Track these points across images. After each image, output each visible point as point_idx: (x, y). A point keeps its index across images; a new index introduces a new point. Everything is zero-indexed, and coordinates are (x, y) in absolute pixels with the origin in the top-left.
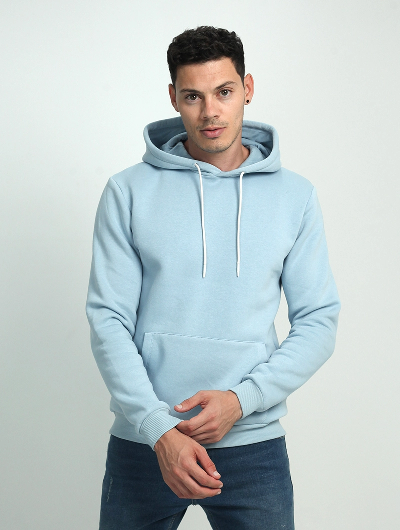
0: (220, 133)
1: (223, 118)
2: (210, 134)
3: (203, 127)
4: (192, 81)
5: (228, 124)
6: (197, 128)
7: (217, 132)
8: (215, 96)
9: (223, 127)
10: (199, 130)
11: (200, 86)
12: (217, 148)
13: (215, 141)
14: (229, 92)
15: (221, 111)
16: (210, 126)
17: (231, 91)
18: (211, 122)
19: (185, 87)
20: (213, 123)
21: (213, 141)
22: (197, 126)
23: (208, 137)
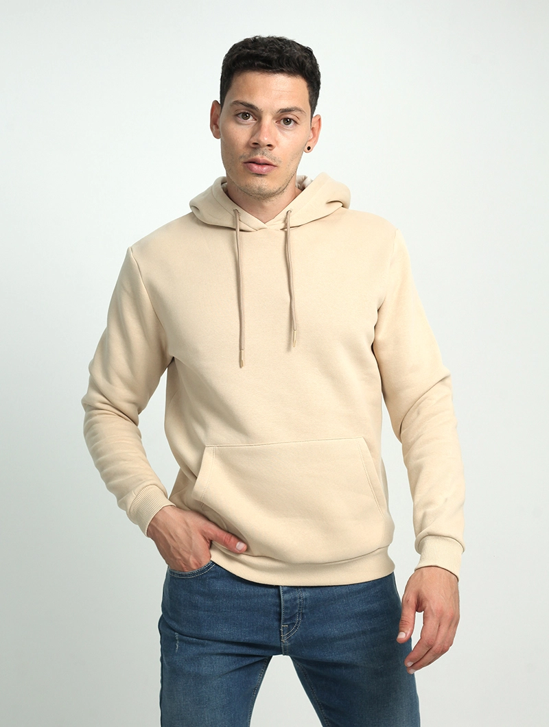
0: (268, 171)
1: (276, 151)
2: (255, 167)
3: (249, 156)
4: (251, 92)
5: (280, 162)
6: (241, 157)
7: (265, 168)
8: (275, 122)
9: (274, 164)
10: (243, 160)
11: (260, 101)
12: (259, 188)
13: (259, 179)
14: (292, 121)
15: (277, 142)
16: (259, 157)
17: (296, 122)
18: (261, 152)
19: (239, 98)
20: (263, 154)
21: (257, 178)
22: (241, 154)
23: (251, 170)
